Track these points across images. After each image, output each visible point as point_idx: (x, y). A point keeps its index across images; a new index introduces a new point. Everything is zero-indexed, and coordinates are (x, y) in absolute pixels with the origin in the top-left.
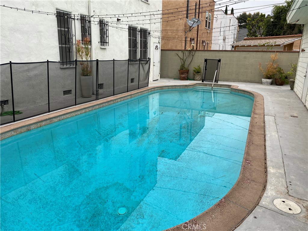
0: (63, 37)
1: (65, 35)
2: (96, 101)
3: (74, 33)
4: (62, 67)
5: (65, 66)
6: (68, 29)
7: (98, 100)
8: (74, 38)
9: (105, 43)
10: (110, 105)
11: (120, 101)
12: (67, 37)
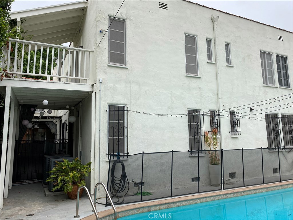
0: (192, 130)
1: (194, 128)
2: (221, 191)
3: (202, 126)
4: (191, 155)
5: (193, 155)
6: (197, 123)
7: (223, 190)
8: (202, 130)
9: (236, 132)
10: (236, 196)
11: (250, 194)
12: (196, 129)
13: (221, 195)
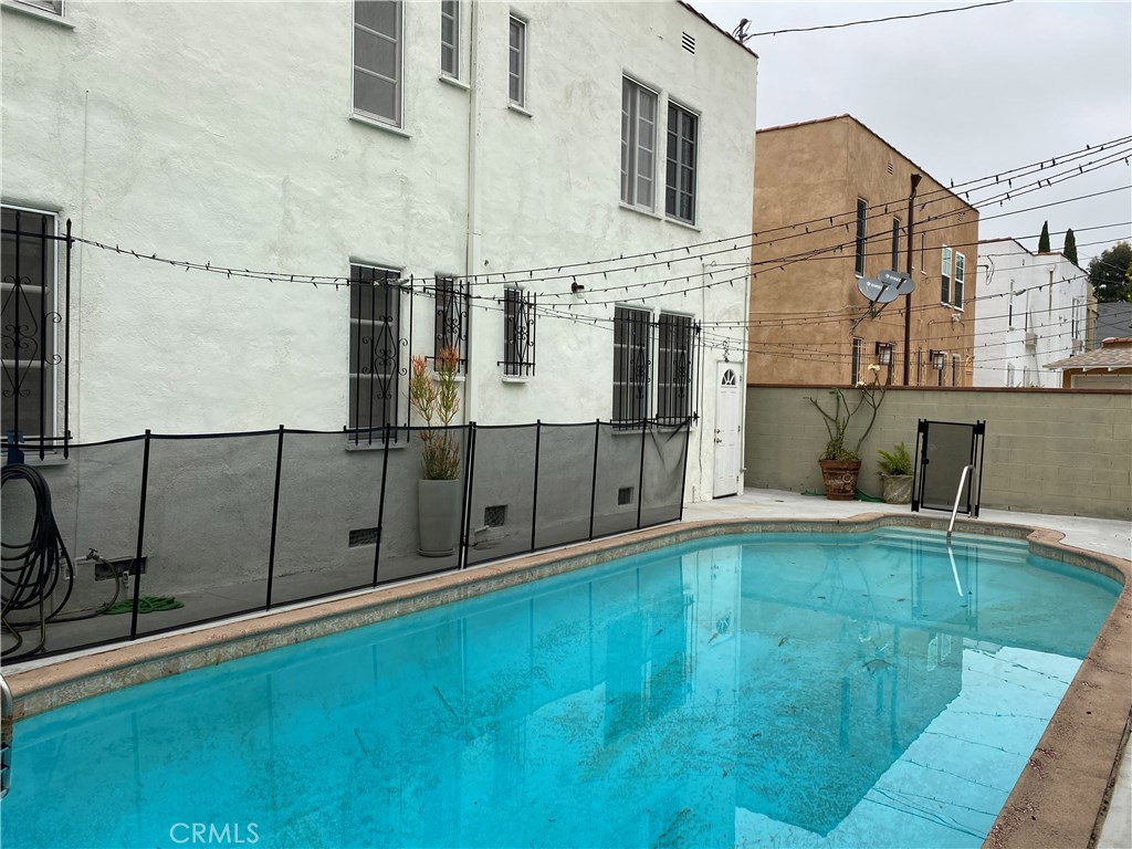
0: (366, 348)
1: (373, 342)
2: (456, 572)
3: (405, 334)
4: (352, 446)
5: (363, 444)
6: (386, 322)
7: (465, 567)
8: (405, 350)
9: (521, 364)
10: (506, 587)
12: (381, 346)
13: (456, 586)
